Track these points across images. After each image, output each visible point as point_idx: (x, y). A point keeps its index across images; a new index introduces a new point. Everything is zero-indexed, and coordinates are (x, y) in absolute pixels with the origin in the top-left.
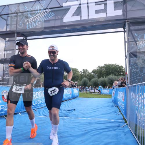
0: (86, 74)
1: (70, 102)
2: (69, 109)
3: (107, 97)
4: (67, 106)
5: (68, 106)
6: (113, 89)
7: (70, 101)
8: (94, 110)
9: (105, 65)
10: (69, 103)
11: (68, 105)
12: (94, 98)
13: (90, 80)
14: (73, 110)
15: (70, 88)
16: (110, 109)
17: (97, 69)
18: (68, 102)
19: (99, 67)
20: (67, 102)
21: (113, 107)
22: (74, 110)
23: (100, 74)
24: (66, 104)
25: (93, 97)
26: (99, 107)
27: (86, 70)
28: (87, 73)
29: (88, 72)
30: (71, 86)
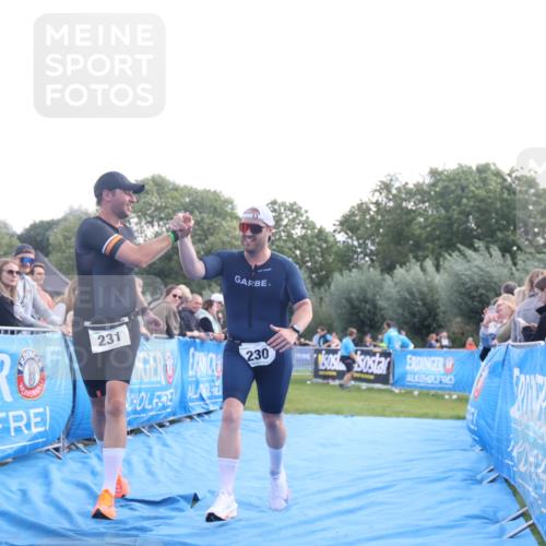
0: (290, 235)
1: (165, 445)
2: (156, 494)
3: (441, 412)
4: (139, 469)
5: (151, 473)
6: (483, 356)
7: (168, 434)
8: (339, 499)
9: (434, 173)
10: (157, 449)
11: (147, 465)
12: (340, 419)
13: (321, 282)
14: (183, 504)
15: (170, 334)
16: (456, 493)
17: (377, 204)
18: (152, 439)
19: (386, 187)
20: (140, 438)
21: (480, 482)
22: (195, 499)
23: (398, 243)
24: (135, 459)
25: (338, 412)
26: (372, 483)
27: (293, 208)
28: (298, 232)
29: (308, 225)
30: (175, 325)
